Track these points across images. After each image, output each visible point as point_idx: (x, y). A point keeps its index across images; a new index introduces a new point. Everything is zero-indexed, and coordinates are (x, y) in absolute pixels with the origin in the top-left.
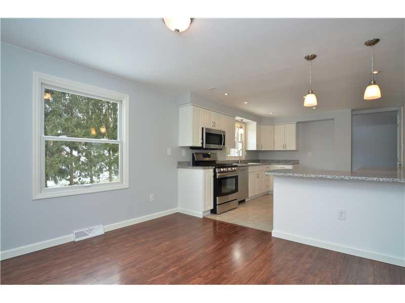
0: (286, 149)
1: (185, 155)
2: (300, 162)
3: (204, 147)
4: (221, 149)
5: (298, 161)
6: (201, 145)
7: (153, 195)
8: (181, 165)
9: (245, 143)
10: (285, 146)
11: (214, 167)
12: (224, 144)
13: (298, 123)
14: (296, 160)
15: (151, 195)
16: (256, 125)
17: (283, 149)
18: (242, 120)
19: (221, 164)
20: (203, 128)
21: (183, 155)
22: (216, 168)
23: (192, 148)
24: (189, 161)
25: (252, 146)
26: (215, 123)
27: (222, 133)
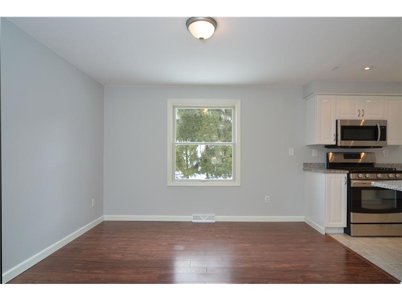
1: (316, 155)
3: (339, 145)
4: (381, 147)
6: (334, 143)
7: (268, 197)
8: (308, 167)
11: (348, 172)
15: (266, 197)
19: (380, 169)
20: (337, 121)
21: (313, 155)
22: (350, 173)
23: (328, 146)
24: (323, 162)
26: (363, 110)
27: (378, 123)
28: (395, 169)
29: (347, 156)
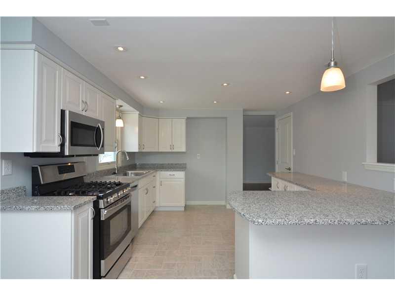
0: (173, 151)
1: (9, 172)
2: (188, 166)
3: (67, 153)
4: (97, 155)
5: (186, 164)
6: (58, 150)
10: (172, 146)
11: (94, 197)
12: (103, 146)
13: (188, 119)
14: (184, 164)
16: (137, 115)
17: (171, 151)
18: (121, 106)
20: (63, 112)
26: (86, 103)
27: (99, 124)
29: (61, 169)
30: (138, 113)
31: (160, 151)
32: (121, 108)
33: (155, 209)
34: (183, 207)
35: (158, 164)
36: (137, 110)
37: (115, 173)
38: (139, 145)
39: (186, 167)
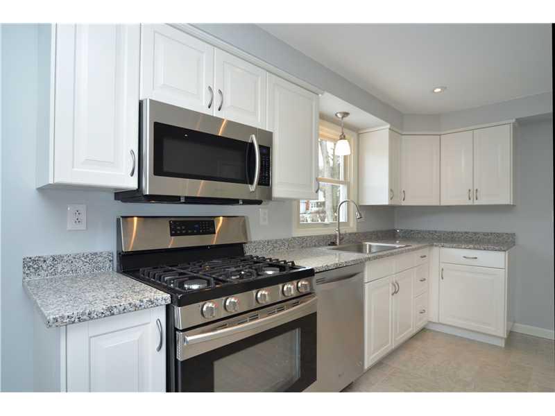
0: (476, 203)
2: (519, 241)
4: (260, 202)
5: (513, 235)
9: (357, 185)
10: (474, 193)
13: (520, 123)
14: (507, 235)
17: (470, 203)
18: (346, 114)
23: (123, 196)
25: (378, 194)
26: (220, 92)
27: (254, 136)
28: (293, 263)
29: (180, 226)
30: (388, 126)
31: (443, 203)
32: (347, 119)
33: (427, 325)
34: (502, 338)
35: (440, 232)
36: (386, 121)
37: (333, 244)
38: (391, 190)
39: (514, 243)
